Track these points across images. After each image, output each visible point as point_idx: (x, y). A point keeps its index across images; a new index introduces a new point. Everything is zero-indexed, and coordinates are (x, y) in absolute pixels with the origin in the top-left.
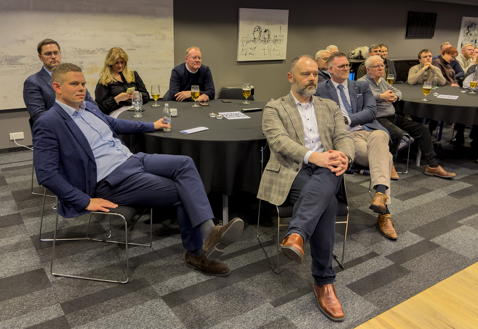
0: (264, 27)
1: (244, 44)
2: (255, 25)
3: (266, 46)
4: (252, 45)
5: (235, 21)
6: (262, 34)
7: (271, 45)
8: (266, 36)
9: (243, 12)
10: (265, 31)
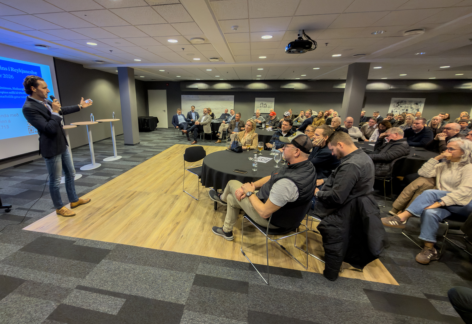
0: (264, 103)
1: (257, 108)
2: (261, 102)
3: (265, 109)
4: (260, 108)
5: (254, 101)
6: (264, 105)
7: (267, 108)
8: (265, 106)
9: (256, 99)
10: (265, 104)
